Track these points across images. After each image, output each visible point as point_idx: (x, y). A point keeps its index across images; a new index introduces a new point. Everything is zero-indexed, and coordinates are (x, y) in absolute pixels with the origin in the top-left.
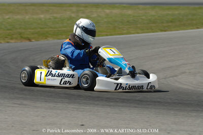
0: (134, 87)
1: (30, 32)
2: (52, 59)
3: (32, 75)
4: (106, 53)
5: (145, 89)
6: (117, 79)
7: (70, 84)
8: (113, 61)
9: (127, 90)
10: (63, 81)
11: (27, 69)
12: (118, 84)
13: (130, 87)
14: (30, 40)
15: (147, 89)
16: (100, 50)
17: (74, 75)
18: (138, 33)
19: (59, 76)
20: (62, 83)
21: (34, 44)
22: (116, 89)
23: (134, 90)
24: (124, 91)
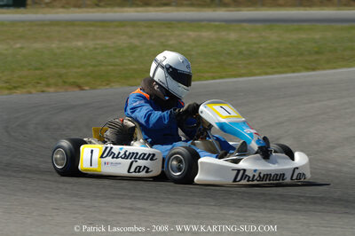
0: (267, 176)
1: (77, 73)
2: (112, 125)
3: (74, 156)
4: (213, 113)
5: (288, 180)
6: (236, 161)
7: (147, 172)
8: (226, 129)
9: (255, 182)
10: (135, 165)
11: (65, 143)
12: (239, 171)
13: (262, 175)
14: (80, 87)
15: (292, 179)
16: (201, 108)
17: (154, 155)
18: (267, 74)
19: (126, 157)
20: (132, 170)
21: (88, 94)
22: (235, 181)
23: (268, 182)
24: (250, 183)
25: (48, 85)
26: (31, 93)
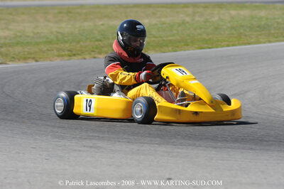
25: (100, 53)
26: (85, 59)
